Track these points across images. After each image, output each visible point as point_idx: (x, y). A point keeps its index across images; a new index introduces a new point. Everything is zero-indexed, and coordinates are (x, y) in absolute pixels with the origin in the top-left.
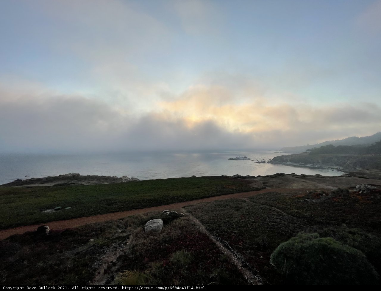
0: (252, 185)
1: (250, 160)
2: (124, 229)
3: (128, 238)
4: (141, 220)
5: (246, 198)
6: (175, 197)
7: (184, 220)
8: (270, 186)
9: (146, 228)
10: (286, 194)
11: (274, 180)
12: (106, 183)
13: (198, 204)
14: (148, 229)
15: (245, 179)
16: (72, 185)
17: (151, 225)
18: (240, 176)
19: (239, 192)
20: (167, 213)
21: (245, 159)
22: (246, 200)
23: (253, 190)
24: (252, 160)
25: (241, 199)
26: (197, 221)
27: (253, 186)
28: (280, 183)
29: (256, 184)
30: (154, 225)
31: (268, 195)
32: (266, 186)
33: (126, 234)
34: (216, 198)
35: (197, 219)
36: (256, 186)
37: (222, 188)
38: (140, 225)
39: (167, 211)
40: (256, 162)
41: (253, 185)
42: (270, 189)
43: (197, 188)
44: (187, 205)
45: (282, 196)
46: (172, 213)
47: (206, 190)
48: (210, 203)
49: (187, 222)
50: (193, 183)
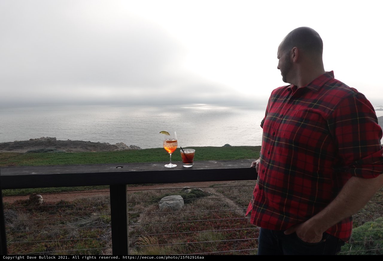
2: (131, 207)
3: (139, 216)
4: (153, 197)
7: (212, 199)
9: (160, 205)
12: (95, 152)
14: (164, 206)
16: (51, 152)
17: (167, 202)
20: (188, 190)
26: (231, 203)
30: (172, 202)
33: (134, 213)
35: (232, 200)
38: (151, 203)
39: (188, 189)
44: (216, 184)
46: (195, 190)
49: (217, 201)
50: (227, 155)
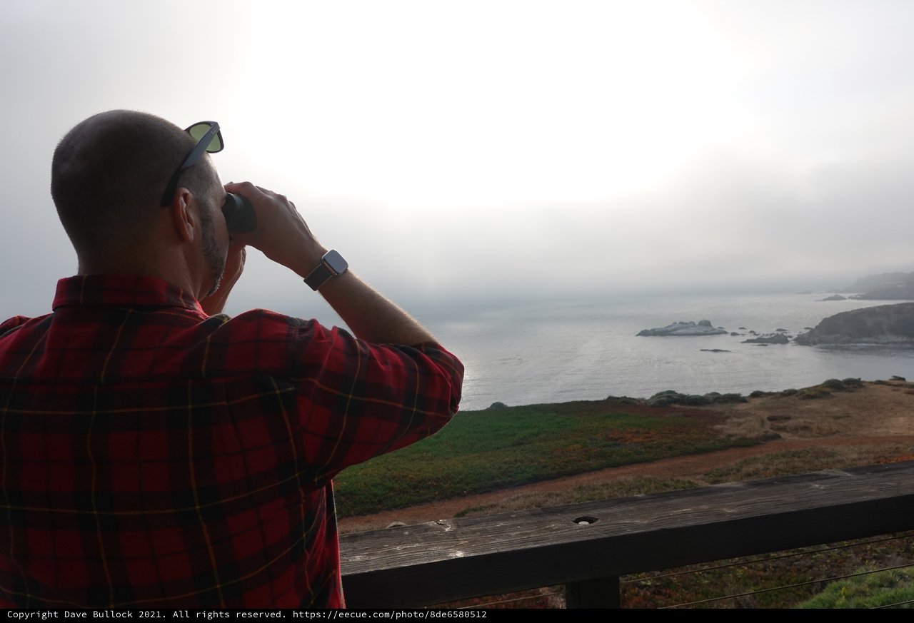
0: (726, 427)
1: (726, 333)
5: (700, 474)
6: (429, 480)
8: (795, 430)
10: (855, 456)
11: (815, 405)
13: (514, 500)
15: (703, 408)
18: (682, 396)
19: (672, 457)
21: (703, 329)
22: (696, 482)
23: (726, 448)
24: (734, 334)
25: (680, 478)
27: (731, 432)
28: (839, 417)
29: (740, 424)
31: (784, 460)
32: (783, 429)
34: (585, 479)
36: (740, 431)
37: (610, 443)
40: (748, 341)
41: (730, 429)
42: (796, 438)
43: (513, 446)
44: (473, 506)
45: (838, 461)
47: (544, 453)
48: (557, 495)
50: (497, 430)
